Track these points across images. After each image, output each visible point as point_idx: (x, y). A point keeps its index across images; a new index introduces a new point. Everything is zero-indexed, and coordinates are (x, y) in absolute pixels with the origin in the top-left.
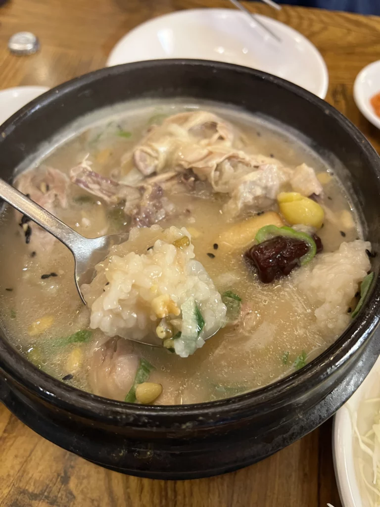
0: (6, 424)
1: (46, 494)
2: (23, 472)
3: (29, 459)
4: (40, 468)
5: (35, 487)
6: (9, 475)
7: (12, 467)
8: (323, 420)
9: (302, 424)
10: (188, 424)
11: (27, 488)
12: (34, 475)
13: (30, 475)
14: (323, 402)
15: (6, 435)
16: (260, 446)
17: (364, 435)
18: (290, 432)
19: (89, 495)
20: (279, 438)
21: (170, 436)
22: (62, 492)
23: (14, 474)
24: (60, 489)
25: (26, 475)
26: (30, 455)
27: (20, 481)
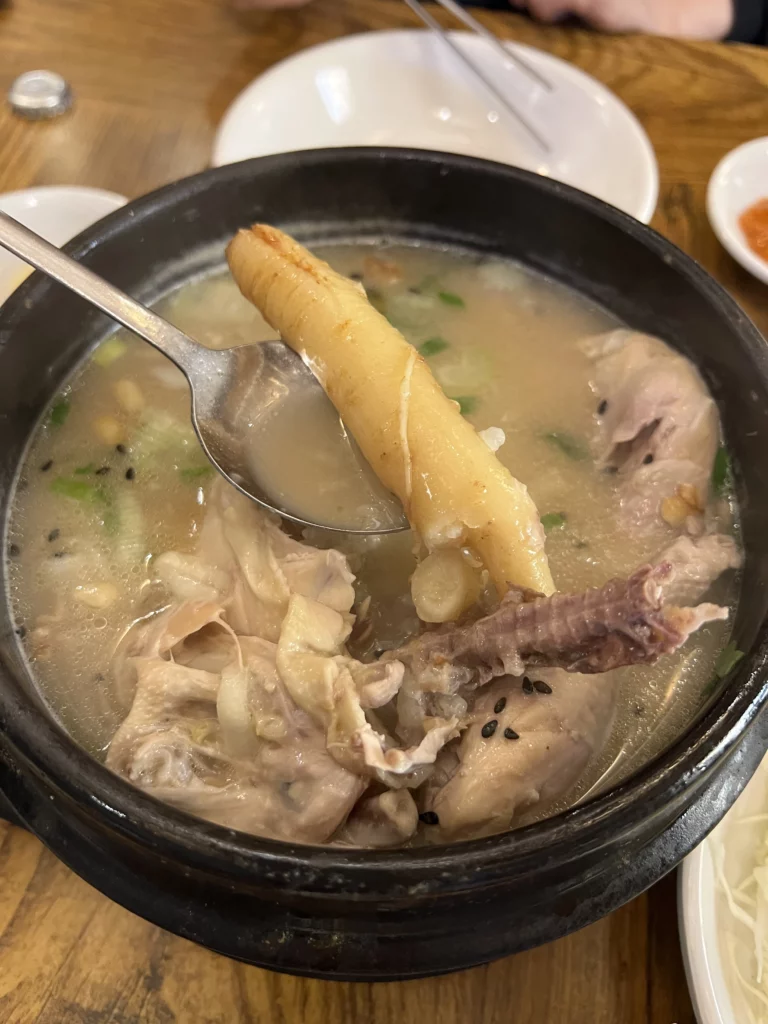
0: (31, 874)
1: (116, 1011)
2: (69, 967)
3: (80, 942)
4: (103, 960)
5: (94, 999)
6: (40, 977)
7: (47, 960)
8: (668, 867)
9: (629, 876)
10: (421, 886)
11: (77, 1000)
12: (91, 975)
13: (83, 974)
14: (668, 833)
15: (32, 895)
16: (549, 920)
17: (737, 887)
18: (606, 893)
19: (202, 1013)
20: (585, 905)
21: (383, 908)
22: (148, 1007)
23: (51, 973)
24: (143, 1000)
25: (76, 975)
26: (80, 937)
27: (64, 987)
